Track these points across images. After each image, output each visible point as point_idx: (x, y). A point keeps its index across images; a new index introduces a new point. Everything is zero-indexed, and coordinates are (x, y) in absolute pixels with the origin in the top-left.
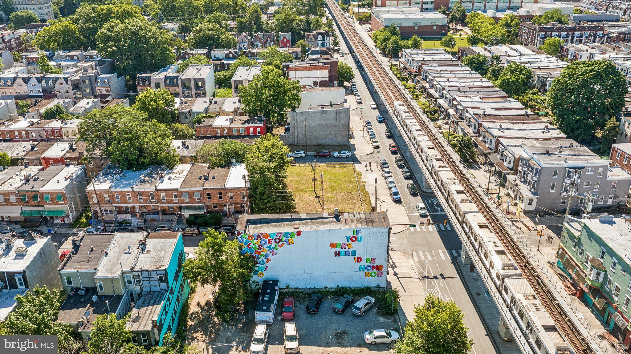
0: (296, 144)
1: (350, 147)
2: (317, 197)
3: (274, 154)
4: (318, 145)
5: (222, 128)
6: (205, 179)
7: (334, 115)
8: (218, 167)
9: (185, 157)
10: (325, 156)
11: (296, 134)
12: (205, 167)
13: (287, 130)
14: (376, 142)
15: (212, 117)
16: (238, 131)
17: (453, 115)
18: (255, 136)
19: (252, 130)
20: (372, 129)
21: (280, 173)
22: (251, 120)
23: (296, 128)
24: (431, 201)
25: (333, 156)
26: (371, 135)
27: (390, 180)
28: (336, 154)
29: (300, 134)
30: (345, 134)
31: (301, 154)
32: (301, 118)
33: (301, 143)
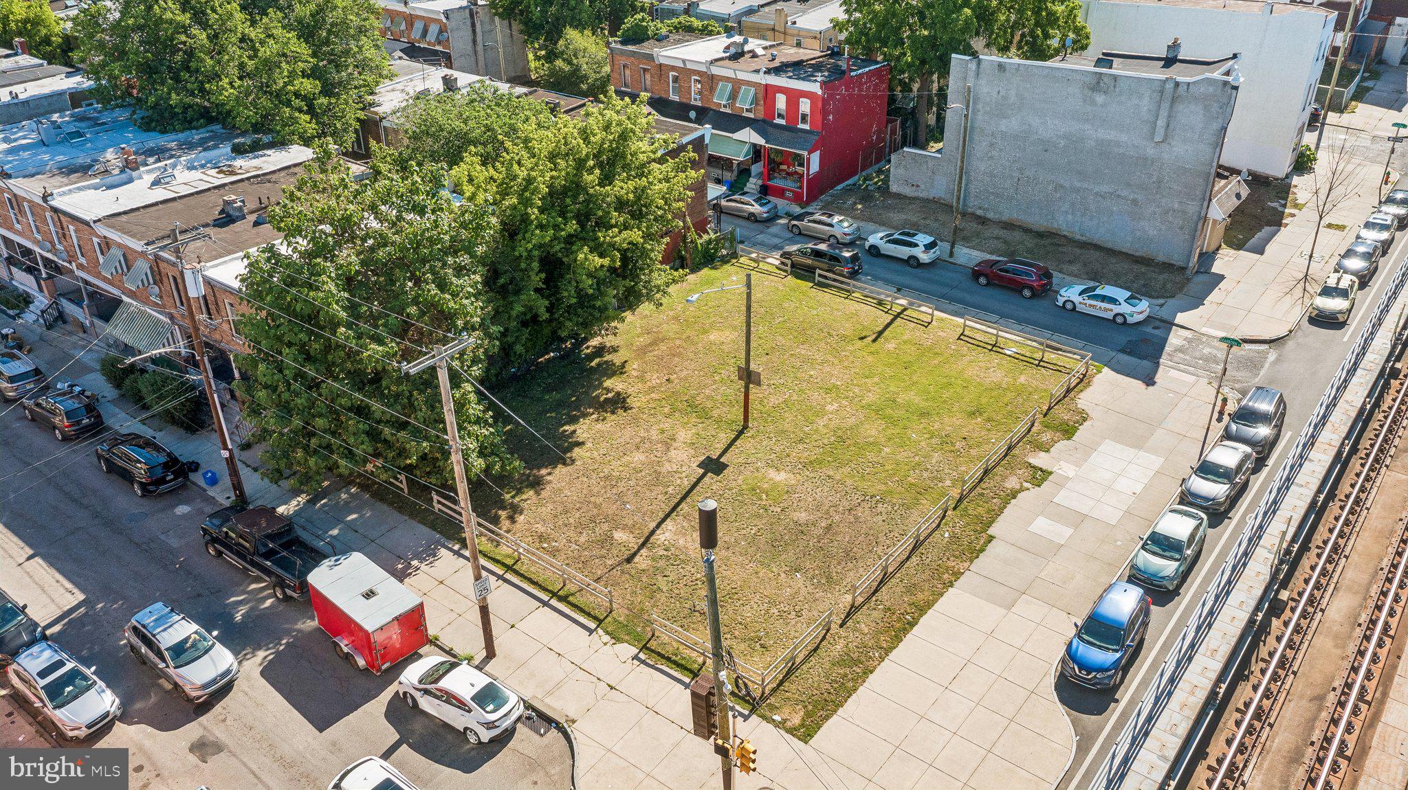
1: (1182, 282)
2: (714, 466)
5: (686, 73)
7: (1146, 103)
10: (1016, 288)
15: (711, 33)
16: (733, 96)
18: (791, 129)
19: (781, 102)
22: (816, 65)
23: (968, 134)
25: (1053, 296)
28: (1071, 293)
29: (982, 167)
30: (1184, 212)
31: (916, 245)
32: (994, 94)
33: (980, 208)
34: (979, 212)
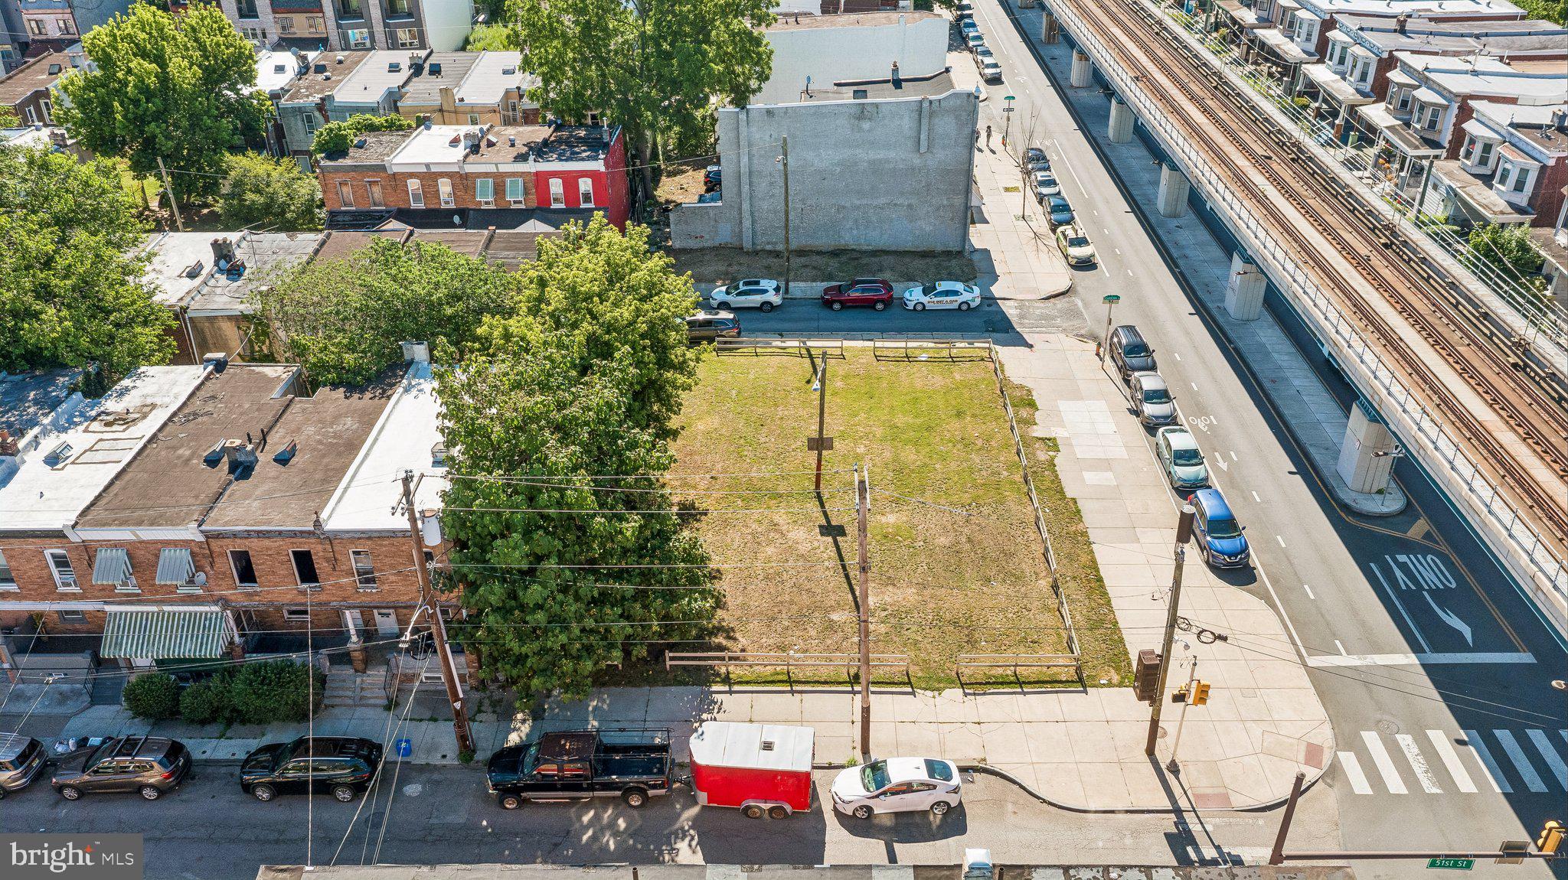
0: (747, 245)
1: (970, 263)
2: (833, 531)
3: (610, 328)
4: (836, 253)
5: (429, 177)
6: (234, 467)
7: (907, 123)
8: (335, 386)
9: (212, 319)
10: (868, 304)
11: (746, 206)
12: (272, 382)
13: (713, 184)
14: (1081, 242)
15: (400, 128)
16: (499, 190)
17: (1391, 128)
18: (574, 210)
19: (556, 187)
20: (1053, 183)
21: (633, 445)
22: (560, 141)
23: (745, 179)
24: (1403, 567)
25: (903, 303)
26: (1055, 209)
27: (1180, 441)
28: (915, 295)
29: (765, 206)
30: (952, 206)
31: (766, 291)
32: (767, 138)
33: (768, 243)
34: (769, 247)
